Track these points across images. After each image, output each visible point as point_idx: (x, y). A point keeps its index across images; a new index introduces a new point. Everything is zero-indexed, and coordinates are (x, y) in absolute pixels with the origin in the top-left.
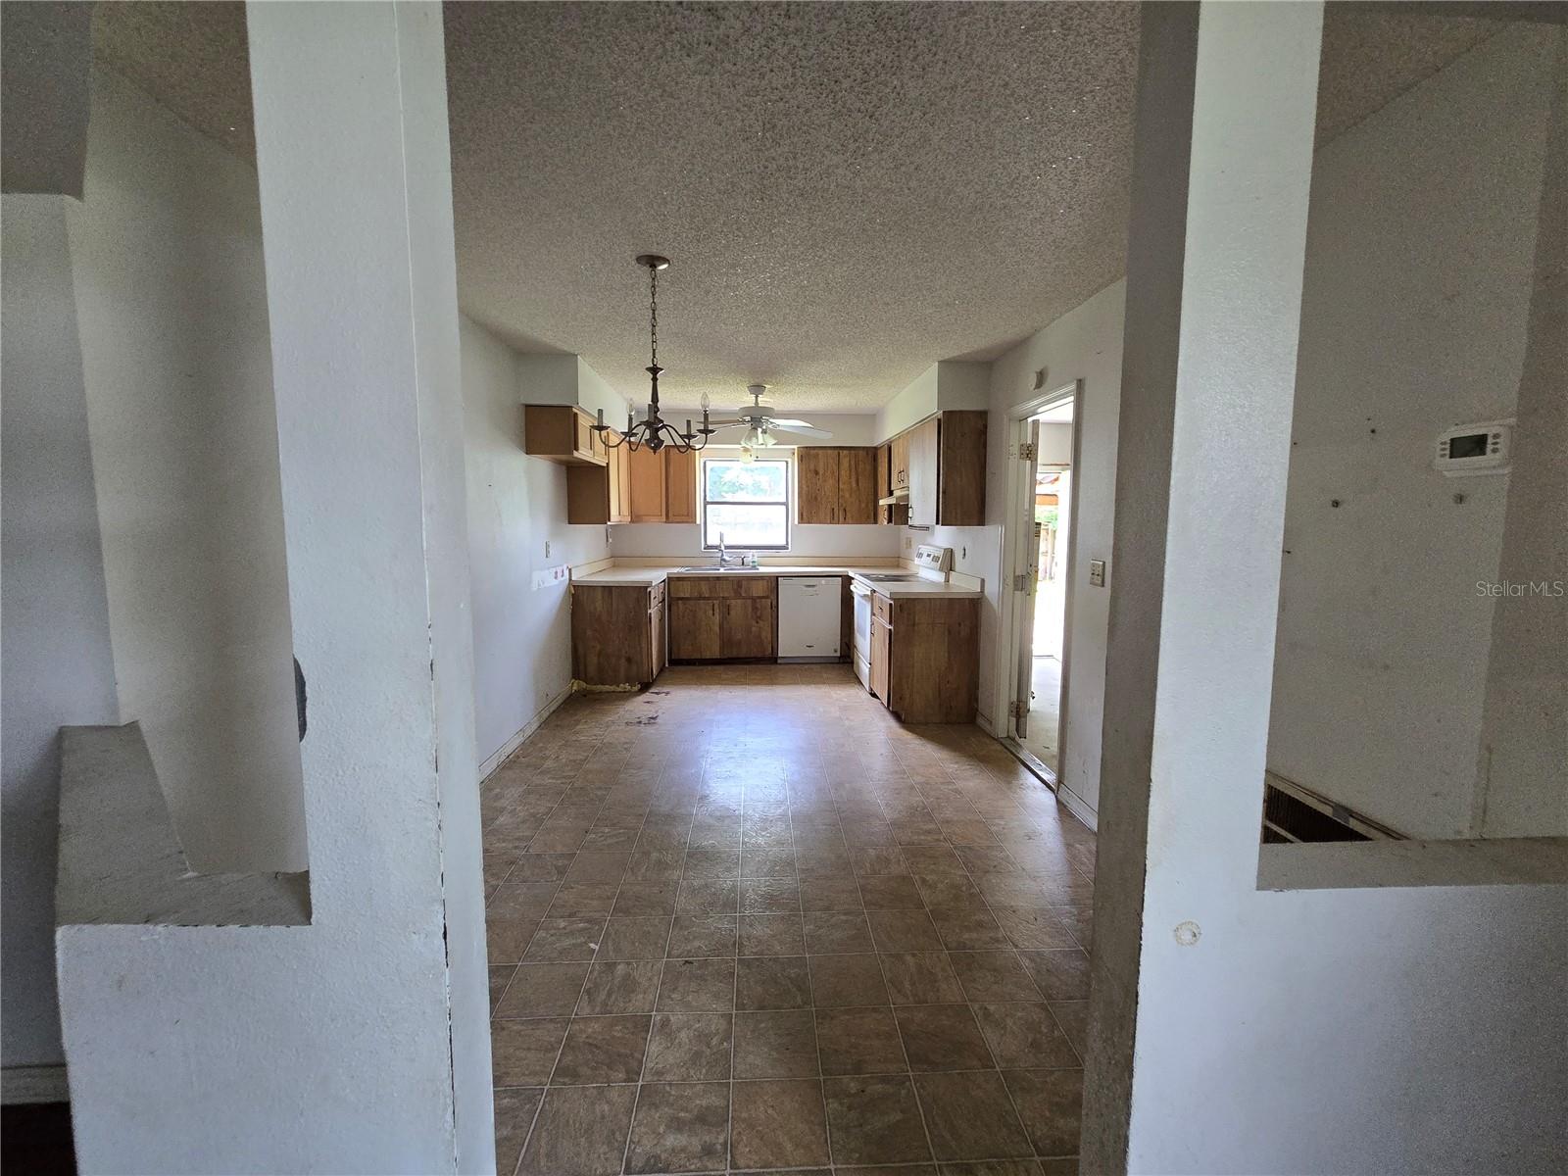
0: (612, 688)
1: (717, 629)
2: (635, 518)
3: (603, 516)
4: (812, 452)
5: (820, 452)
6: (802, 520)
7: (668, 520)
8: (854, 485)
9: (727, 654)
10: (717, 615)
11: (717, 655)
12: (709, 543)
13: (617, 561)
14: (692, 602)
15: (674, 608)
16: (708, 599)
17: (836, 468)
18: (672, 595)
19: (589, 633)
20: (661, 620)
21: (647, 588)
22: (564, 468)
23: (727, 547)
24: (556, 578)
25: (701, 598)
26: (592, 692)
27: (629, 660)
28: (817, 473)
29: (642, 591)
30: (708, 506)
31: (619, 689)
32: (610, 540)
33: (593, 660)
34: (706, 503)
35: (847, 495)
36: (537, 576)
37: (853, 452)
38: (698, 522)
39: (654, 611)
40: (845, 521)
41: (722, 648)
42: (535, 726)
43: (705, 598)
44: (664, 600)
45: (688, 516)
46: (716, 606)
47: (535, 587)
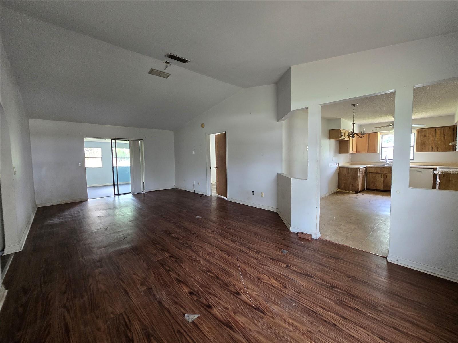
0: (348, 192)
1: (382, 182)
2: (358, 152)
3: (347, 151)
4: (423, 130)
5: (427, 129)
6: (418, 150)
7: (368, 152)
8: (442, 138)
9: (386, 189)
10: (382, 178)
11: (382, 188)
12: (383, 158)
13: (352, 163)
14: (374, 174)
15: (368, 175)
16: (380, 173)
17: (434, 134)
18: (368, 172)
19: (342, 178)
20: (364, 177)
21: (358, 168)
22: (338, 141)
23: (388, 160)
24: (335, 165)
25: (377, 173)
26: (342, 192)
27: (352, 185)
28: (425, 136)
29: (357, 170)
31: (349, 192)
32: (351, 158)
33: (343, 184)
34: (382, 148)
35: (439, 143)
36: (330, 164)
37: (442, 128)
38: (378, 152)
39: (361, 175)
40: (438, 150)
41: (383, 187)
43: (378, 173)
44: (365, 173)
45: (375, 151)
46: (382, 176)
47: (330, 166)
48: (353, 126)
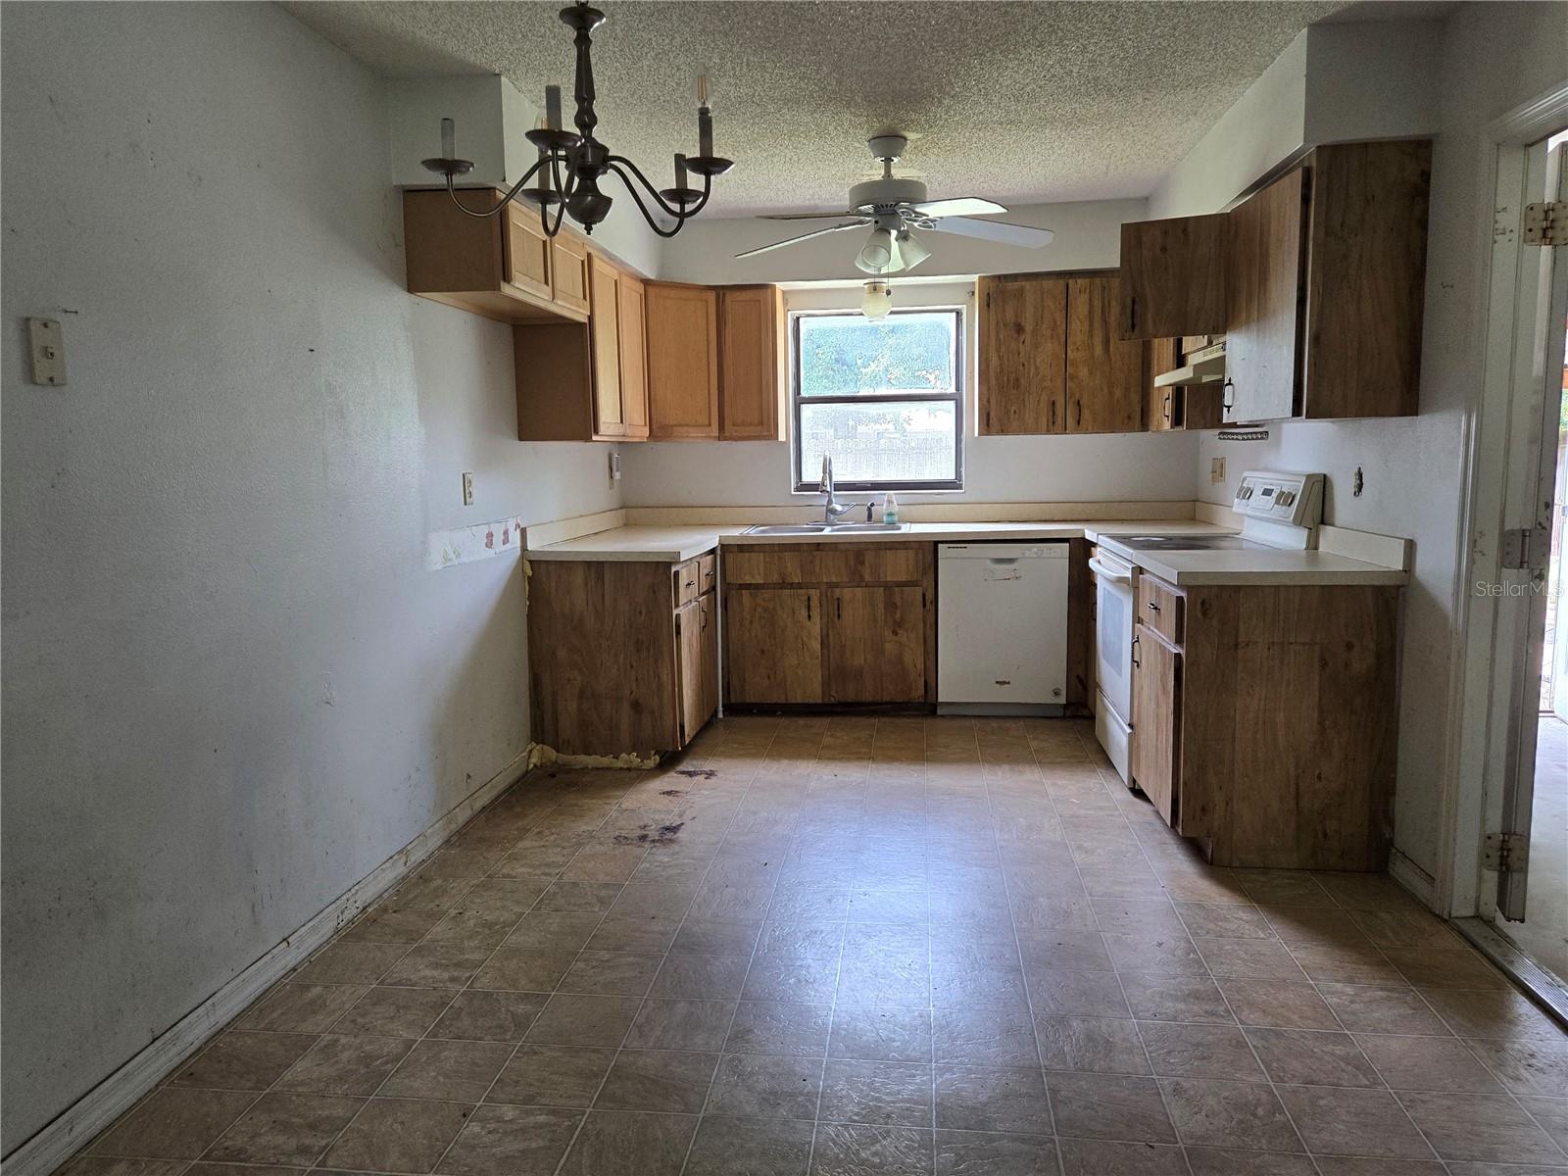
0: (606, 761)
1: (816, 645)
2: (659, 431)
3: (584, 426)
4: (1011, 286)
5: (1027, 285)
6: (988, 426)
7: (722, 435)
8: (1099, 350)
9: (836, 696)
10: (816, 618)
11: (813, 692)
12: (807, 478)
13: (633, 514)
14: (767, 594)
15: (733, 604)
16: (800, 586)
17: (1060, 317)
18: (730, 579)
19: (562, 653)
20: (708, 627)
21: (669, 565)
22: (506, 330)
23: (839, 487)
24: (489, 544)
25: (784, 584)
26: (566, 769)
27: (636, 706)
28: (1019, 329)
29: (661, 572)
30: (804, 407)
31: (620, 764)
32: (617, 475)
33: (570, 706)
34: (800, 401)
35: (1083, 372)
36: (441, 545)
37: (1098, 281)
38: (782, 437)
39: (687, 610)
40: (1079, 427)
41: (826, 684)
42: (434, 842)
43: (791, 586)
44: (714, 588)
45: (763, 426)
46: (815, 602)
47: (435, 562)
48: (583, 42)
